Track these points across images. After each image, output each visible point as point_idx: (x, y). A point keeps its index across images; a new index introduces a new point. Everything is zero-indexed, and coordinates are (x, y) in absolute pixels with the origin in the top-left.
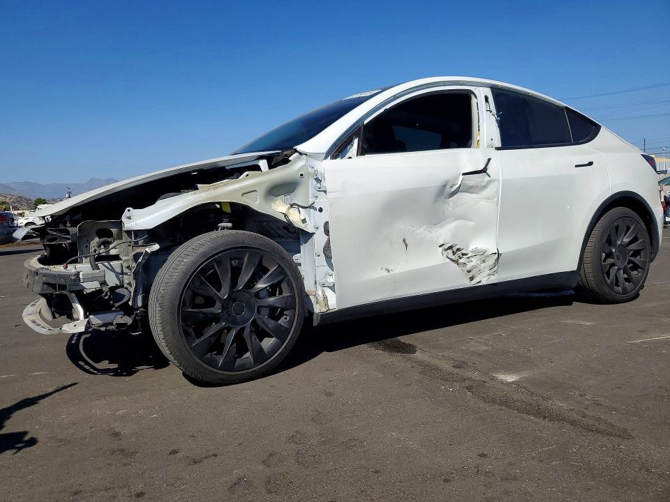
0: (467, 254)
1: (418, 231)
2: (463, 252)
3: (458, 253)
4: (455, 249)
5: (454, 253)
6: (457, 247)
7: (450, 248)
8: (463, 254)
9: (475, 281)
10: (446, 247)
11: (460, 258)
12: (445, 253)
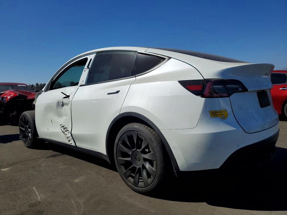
0: (68, 131)
1: (55, 118)
2: (67, 129)
3: (65, 129)
4: (64, 127)
5: (64, 129)
6: (65, 127)
7: (63, 126)
8: (67, 130)
9: (70, 143)
10: (62, 126)
11: (66, 132)
12: (61, 128)
